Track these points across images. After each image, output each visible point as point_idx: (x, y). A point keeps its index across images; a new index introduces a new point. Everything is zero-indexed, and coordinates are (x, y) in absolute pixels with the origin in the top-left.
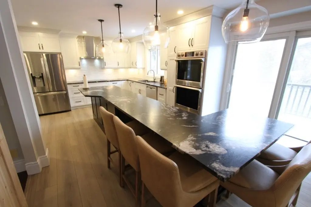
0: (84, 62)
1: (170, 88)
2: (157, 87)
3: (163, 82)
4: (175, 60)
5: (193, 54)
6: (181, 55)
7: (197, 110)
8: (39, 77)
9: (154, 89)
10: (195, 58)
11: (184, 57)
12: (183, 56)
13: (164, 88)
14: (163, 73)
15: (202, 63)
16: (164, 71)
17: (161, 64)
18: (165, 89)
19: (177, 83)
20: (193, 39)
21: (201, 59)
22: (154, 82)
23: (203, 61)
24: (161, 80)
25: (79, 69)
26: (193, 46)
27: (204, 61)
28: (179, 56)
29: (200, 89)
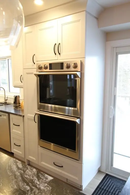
1: (29, 115)
2: (9, 113)
3: (18, 105)
4: (35, 75)
5: (61, 65)
6: (43, 67)
7: (75, 151)
9: (5, 117)
10: (65, 71)
11: (48, 70)
12: (46, 68)
13: (21, 116)
14: (17, 92)
15: (77, 79)
16: (19, 89)
17: (14, 80)
18: (22, 118)
19: (40, 108)
20: (60, 44)
21: (76, 74)
22: (6, 104)
23: (78, 77)
24: (15, 102)
26: (61, 54)
27: (80, 76)
28: (40, 68)
29: (78, 118)
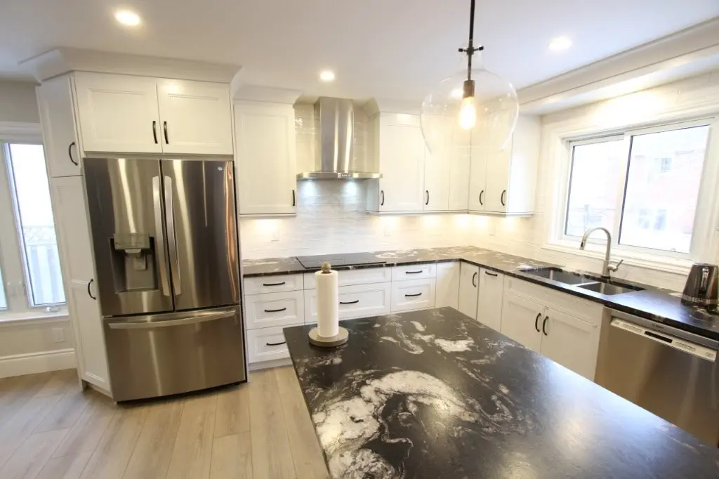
0: (310, 191)
8: (139, 251)
25: (292, 216)
